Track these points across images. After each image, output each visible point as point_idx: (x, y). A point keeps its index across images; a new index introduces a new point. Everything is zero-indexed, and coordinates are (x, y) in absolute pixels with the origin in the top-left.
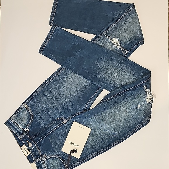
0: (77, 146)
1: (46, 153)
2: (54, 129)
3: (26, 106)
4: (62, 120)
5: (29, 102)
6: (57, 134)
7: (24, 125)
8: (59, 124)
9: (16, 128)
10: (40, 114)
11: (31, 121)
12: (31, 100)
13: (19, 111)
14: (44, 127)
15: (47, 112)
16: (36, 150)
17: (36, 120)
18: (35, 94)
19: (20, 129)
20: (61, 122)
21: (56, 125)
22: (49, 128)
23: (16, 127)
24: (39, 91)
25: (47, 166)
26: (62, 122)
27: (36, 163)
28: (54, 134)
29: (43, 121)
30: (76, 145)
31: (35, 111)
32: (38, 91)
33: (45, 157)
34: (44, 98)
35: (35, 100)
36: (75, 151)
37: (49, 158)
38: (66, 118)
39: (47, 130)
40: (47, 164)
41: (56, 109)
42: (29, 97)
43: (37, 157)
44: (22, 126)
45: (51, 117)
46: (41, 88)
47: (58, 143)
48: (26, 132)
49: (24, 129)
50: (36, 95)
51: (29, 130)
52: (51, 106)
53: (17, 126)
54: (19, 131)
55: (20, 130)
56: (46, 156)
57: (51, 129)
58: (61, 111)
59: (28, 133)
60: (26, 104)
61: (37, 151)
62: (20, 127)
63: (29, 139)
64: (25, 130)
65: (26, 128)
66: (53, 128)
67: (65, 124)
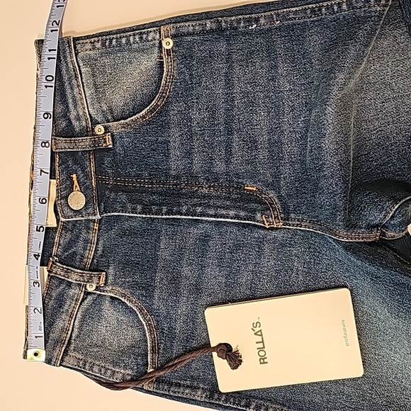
0: (263, 360)
1: (111, 271)
2: (208, 216)
3: (168, 44)
4: (266, 207)
5: (189, 34)
6: (205, 239)
7: (105, 108)
8: (242, 214)
9: (69, 96)
10: (195, 115)
11: (143, 117)
12: (204, 32)
13: (124, 40)
14: (178, 177)
15: (230, 133)
16: (84, 235)
17: (165, 126)
18: (238, 22)
19: (81, 113)
20: (254, 211)
21: (227, 208)
22: (192, 195)
23: (68, 91)
24: (262, 21)
25: (84, 317)
26: (259, 215)
27: (50, 277)
28: (195, 231)
29: (189, 154)
30: (262, 353)
31: (186, 89)
32: (257, 20)
33: (102, 283)
34: (260, 66)
35: (222, 46)
36: (234, 359)
37: (111, 297)
38: (286, 211)
39: (180, 195)
40: (88, 309)
41: (275, 146)
42: (208, 15)
43: (69, 261)
44: (97, 106)
45: (228, 162)
46: (278, 15)
47: (186, 271)
48: (97, 140)
49: (95, 123)
50: (236, 29)
51: (110, 144)
52: (262, 118)
53: (76, 90)
54: (72, 117)
55: (78, 118)
56: (105, 284)
57: (199, 210)
58: (286, 171)
59: (99, 152)
60: (173, 31)
61: (87, 241)
62: (85, 106)
63: (87, 176)
64: (99, 129)
65: (106, 128)
66: (209, 206)
67: (265, 228)
